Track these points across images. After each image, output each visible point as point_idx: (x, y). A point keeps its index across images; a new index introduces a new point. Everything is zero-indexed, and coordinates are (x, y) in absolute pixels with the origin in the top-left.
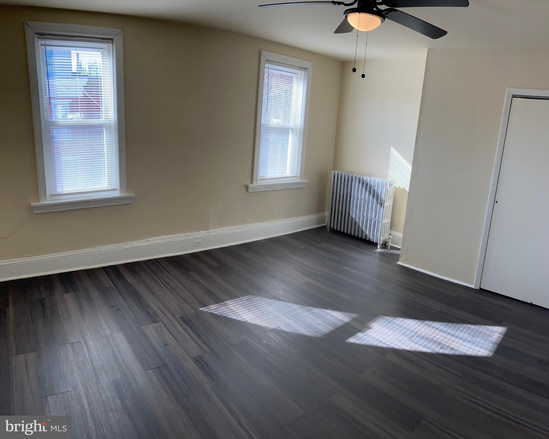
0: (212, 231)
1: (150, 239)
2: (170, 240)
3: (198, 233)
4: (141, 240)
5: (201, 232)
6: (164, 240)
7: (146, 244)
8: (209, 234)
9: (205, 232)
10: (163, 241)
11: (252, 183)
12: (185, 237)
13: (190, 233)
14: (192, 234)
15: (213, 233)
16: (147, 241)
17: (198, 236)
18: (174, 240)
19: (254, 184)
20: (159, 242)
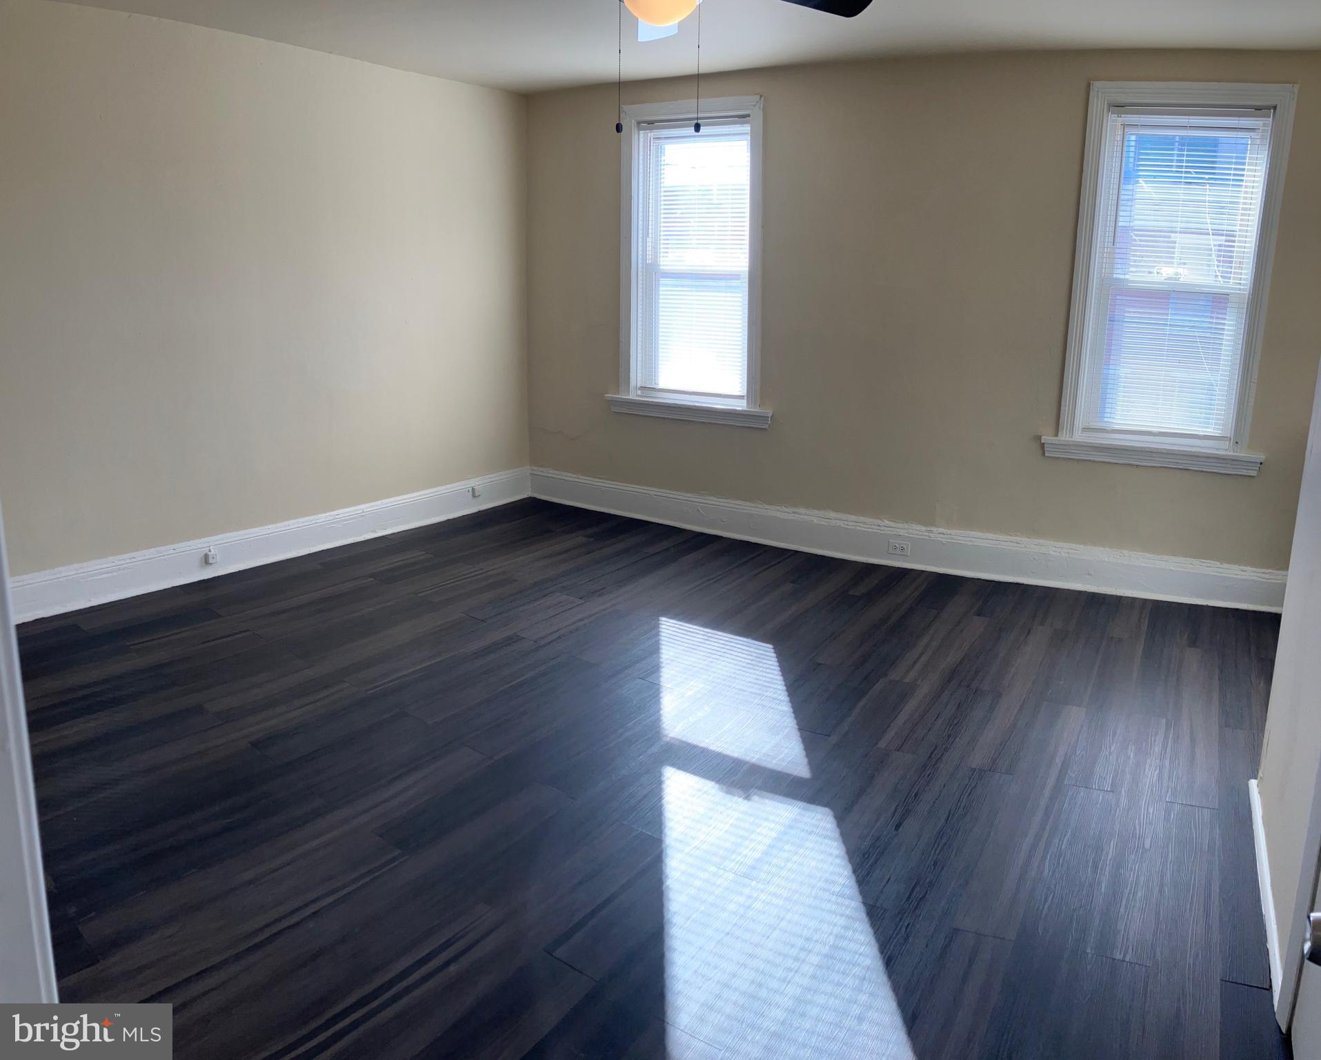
0: (941, 530)
1: (802, 510)
2: (839, 523)
3: (906, 526)
4: (785, 507)
5: (914, 526)
6: (827, 520)
7: (791, 517)
8: (931, 535)
9: (924, 528)
10: (826, 522)
11: (1056, 432)
12: (874, 527)
13: (888, 520)
14: (892, 524)
15: (941, 536)
16: (794, 513)
17: (902, 532)
18: (846, 526)
19: (1064, 437)
20: (815, 520)
